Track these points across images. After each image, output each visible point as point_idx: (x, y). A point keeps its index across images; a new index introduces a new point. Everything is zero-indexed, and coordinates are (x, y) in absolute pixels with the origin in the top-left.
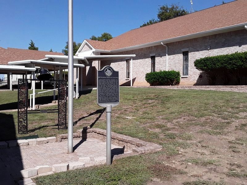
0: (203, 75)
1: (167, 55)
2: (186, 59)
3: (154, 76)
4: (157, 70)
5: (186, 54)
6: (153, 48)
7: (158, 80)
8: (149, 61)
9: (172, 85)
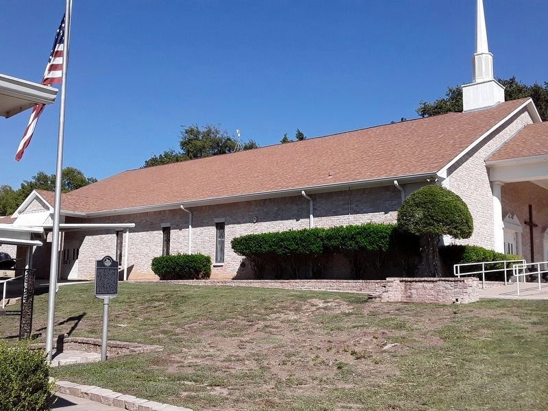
0: (247, 263)
1: (190, 226)
2: (221, 235)
3: (167, 262)
4: (173, 252)
5: (220, 227)
6: (167, 212)
7: (174, 269)
8: (159, 235)
9: (197, 279)
